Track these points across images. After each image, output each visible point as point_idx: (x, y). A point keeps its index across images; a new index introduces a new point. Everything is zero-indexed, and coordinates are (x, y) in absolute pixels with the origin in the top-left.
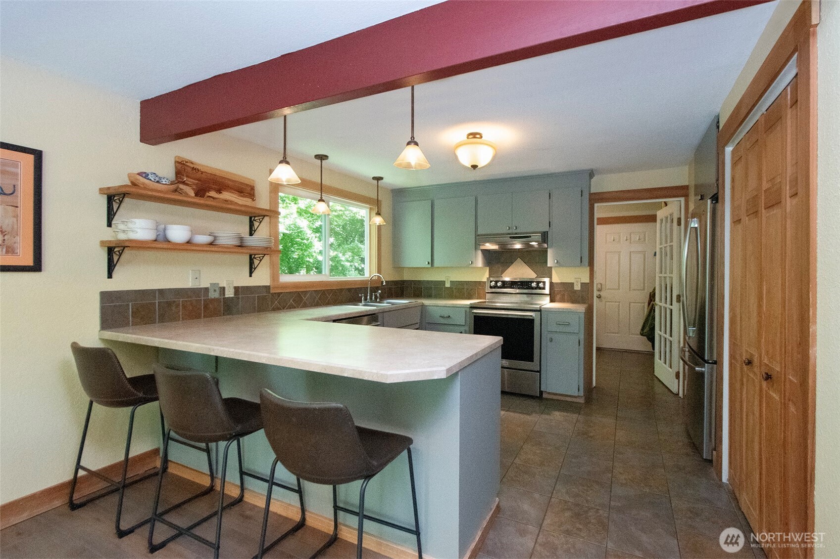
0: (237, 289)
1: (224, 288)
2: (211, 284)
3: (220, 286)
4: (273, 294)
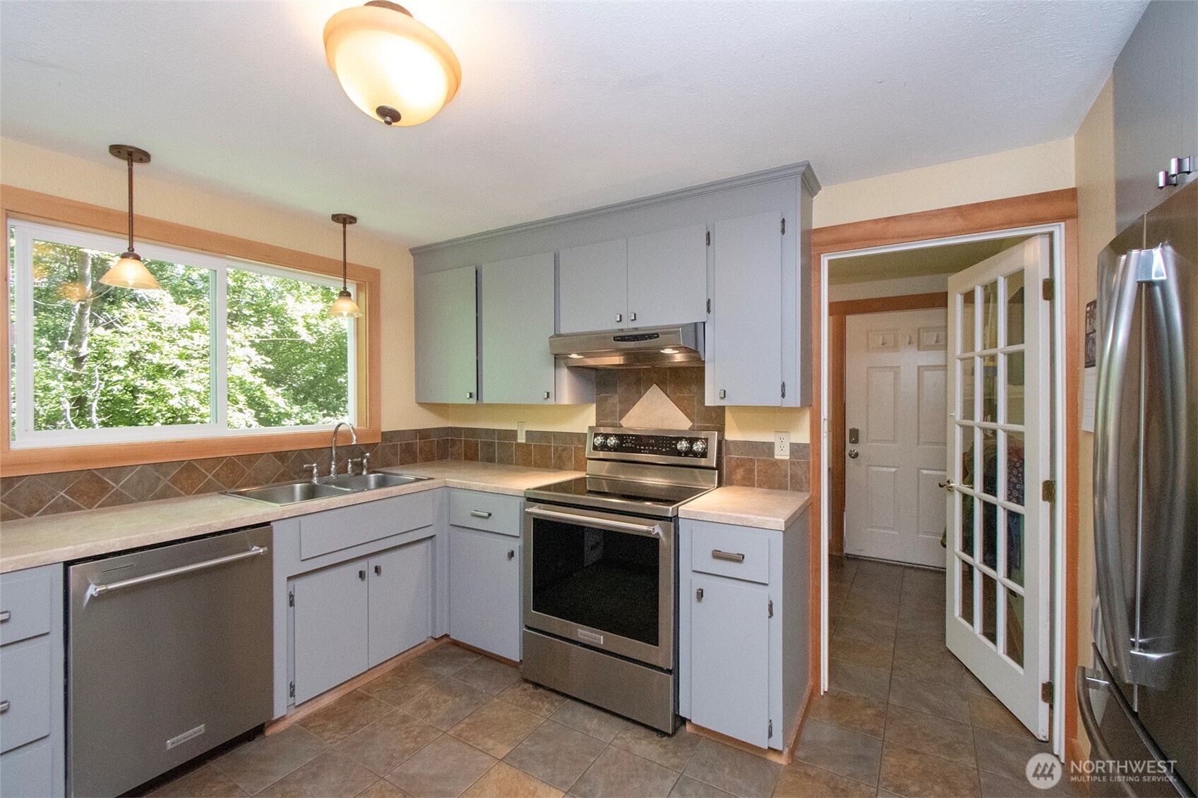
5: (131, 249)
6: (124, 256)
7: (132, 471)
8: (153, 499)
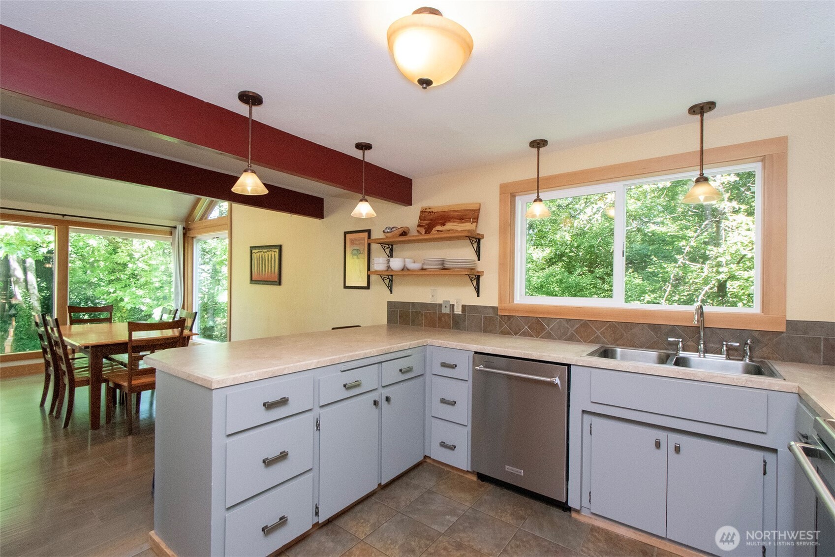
0: (464, 307)
1: (453, 306)
2: (443, 301)
3: (451, 303)
4: (501, 316)
5: (538, 196)
6: (535, 201)
7: (555, 321)
8: (565, 340)
